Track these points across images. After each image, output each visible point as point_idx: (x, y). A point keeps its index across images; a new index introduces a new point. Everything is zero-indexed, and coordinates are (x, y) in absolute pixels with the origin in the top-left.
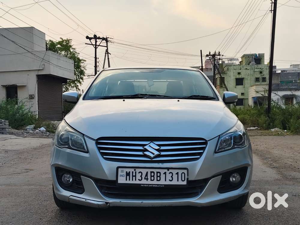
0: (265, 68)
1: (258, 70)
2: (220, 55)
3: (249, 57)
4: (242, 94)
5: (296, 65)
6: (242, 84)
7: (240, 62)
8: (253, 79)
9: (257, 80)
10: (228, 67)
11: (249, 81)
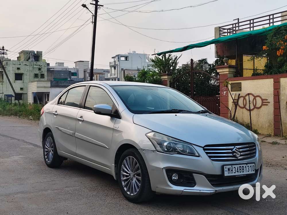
0: (44, 65)
1: (37, 67)
2: (4, 50)
3: (27, 53)
4: (22, 89)
5: (61, 64)
6: (21, 80)
7: (18, 58)
8: (32, 75)
9: (36, 76)
10: (7, 61)
11: (28, 77)
